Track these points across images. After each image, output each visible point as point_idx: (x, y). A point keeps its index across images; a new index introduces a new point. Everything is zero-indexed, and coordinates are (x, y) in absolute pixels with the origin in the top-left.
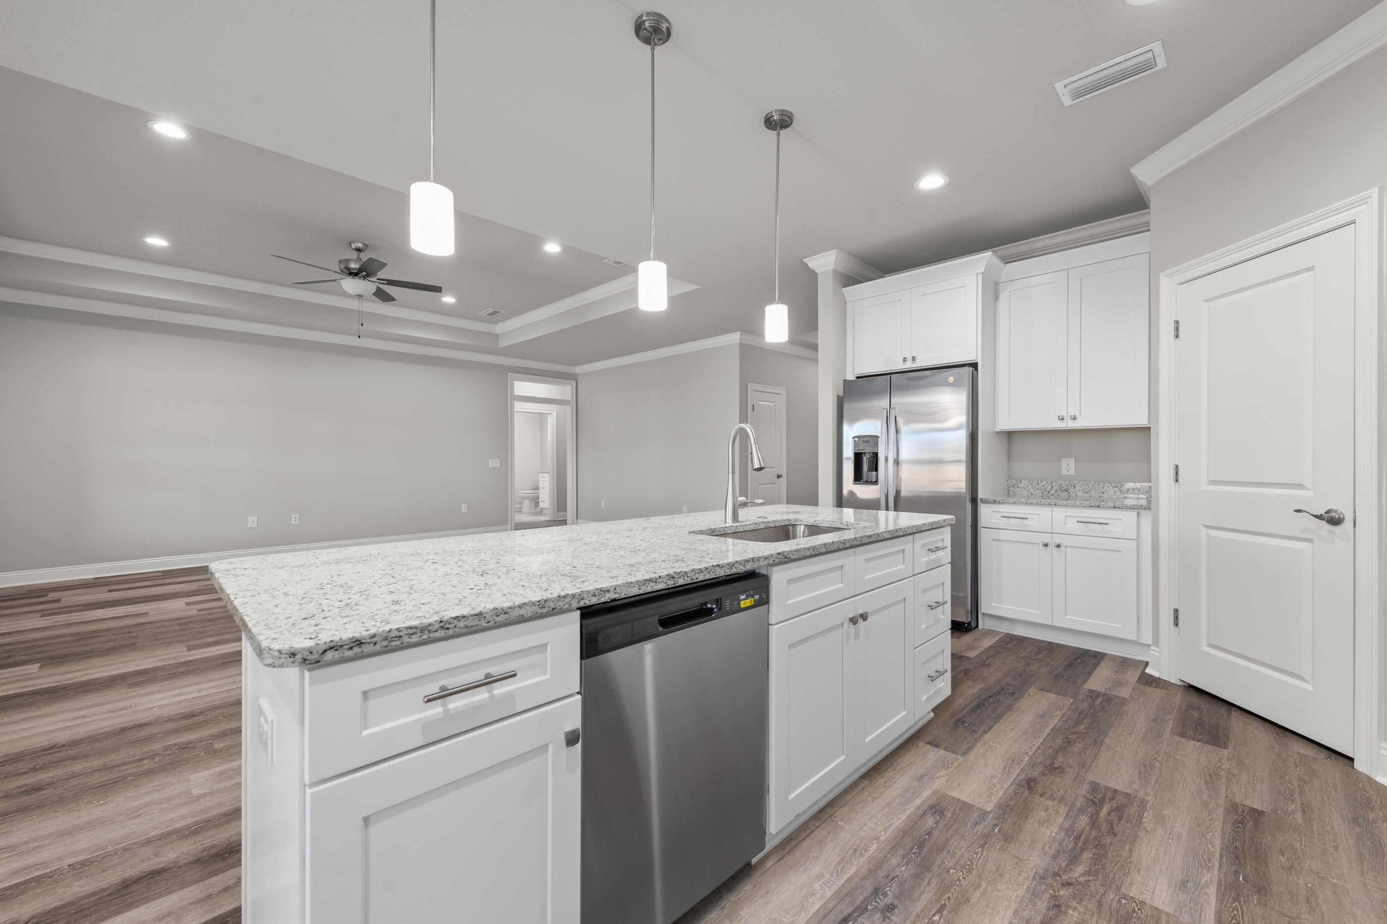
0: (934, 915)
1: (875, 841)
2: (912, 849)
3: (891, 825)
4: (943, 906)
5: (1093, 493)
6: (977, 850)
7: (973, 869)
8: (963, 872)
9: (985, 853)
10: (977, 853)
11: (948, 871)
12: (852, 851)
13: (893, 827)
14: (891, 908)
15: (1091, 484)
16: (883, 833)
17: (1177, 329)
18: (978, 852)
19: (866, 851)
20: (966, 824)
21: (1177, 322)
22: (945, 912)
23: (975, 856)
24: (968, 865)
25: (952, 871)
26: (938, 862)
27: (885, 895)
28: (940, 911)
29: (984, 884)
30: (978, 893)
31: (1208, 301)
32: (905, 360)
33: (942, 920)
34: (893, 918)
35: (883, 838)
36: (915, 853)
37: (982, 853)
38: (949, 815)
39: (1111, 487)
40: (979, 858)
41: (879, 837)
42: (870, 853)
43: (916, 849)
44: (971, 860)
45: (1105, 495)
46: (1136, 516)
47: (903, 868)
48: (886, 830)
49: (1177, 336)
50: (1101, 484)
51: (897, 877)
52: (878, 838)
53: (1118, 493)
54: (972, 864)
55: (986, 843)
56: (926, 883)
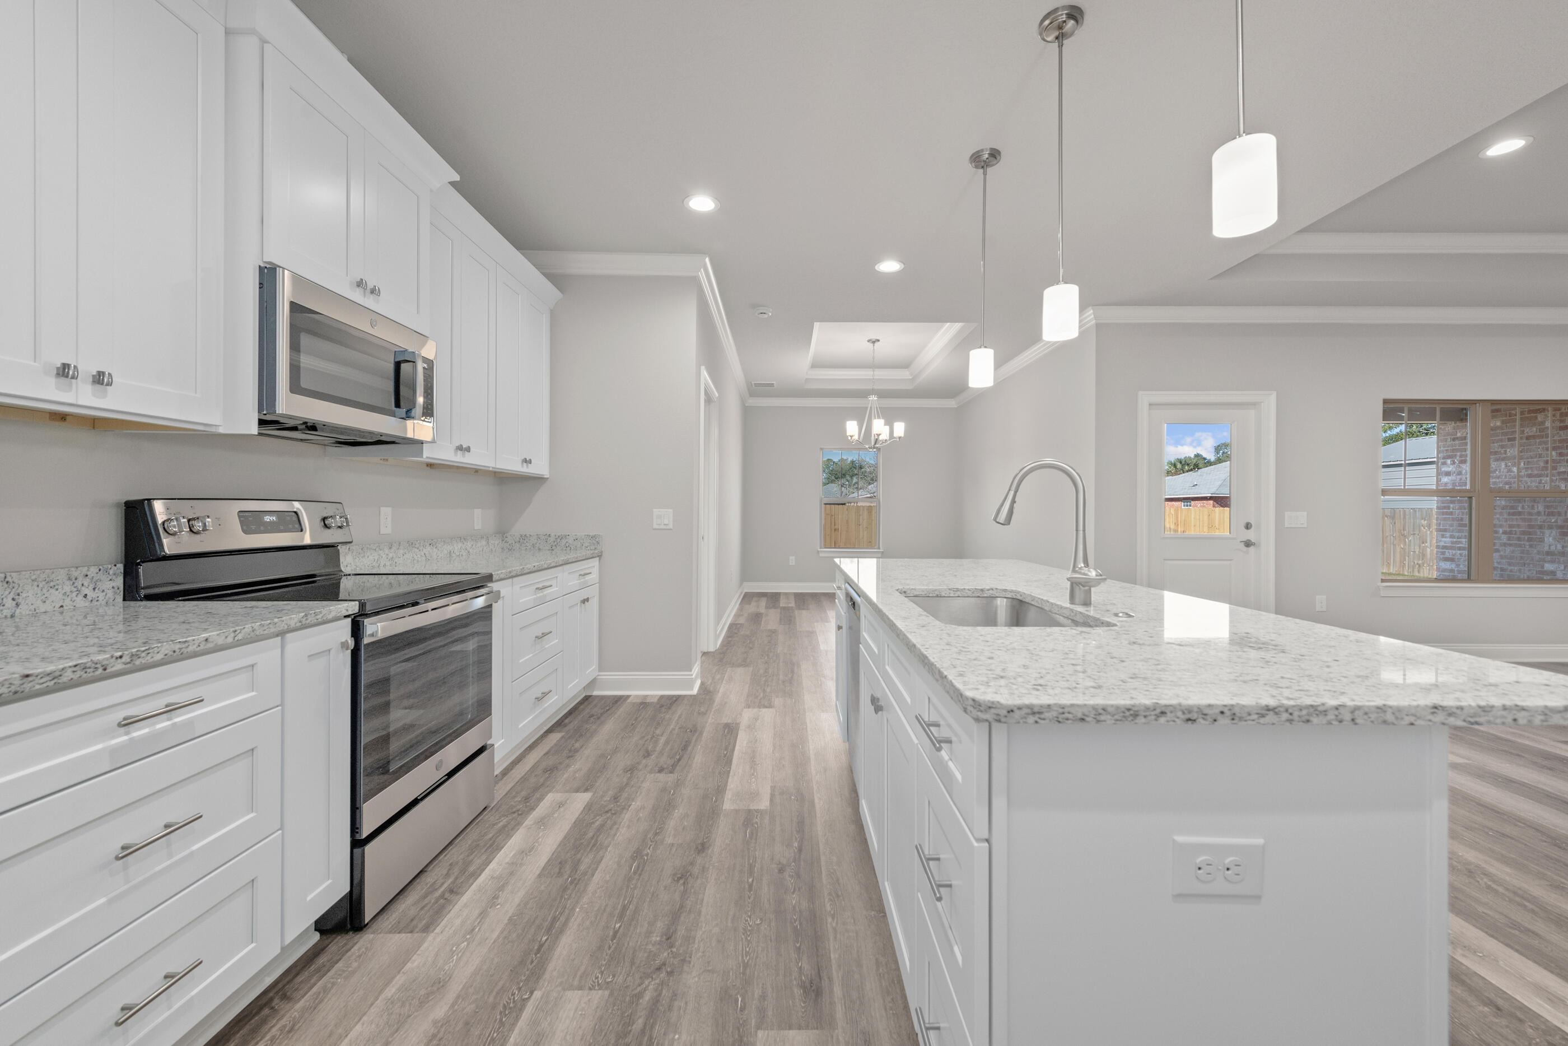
0: (753, 881)
1: (832, 912)
2: (801, 924)
3: (835, 938)
4: (750, 890)
6: (748, 958)
7: (744, 934)
8: (750, 926)
9: (740, 958)
10: (747, 953)
11: (761, 919)
12: (840, 893)
13: (832, 938)
14: (781, 871)
16: (834, 925)
18: (746, 956)
19: (830, 900)
20: (773, 989)
22: (747, 886)
23: (748, 949)
24: (749, 936)
25: (758, 922)
26: (773, 924)
27: (791, 877)
28: (751, 886)
29: (730, 924)
30: (731, 913)
33: (746, 880)
34: (776, 866)
35: (830, 920)
36: (795, 921)
37: (743, 957)
38: (796, 990)
40: (743, 950)
41: (833, 919)
42: (827, 900)
43: (797, 926)
44: (749, 942)
47: (794, 902)
48: (835, 930)
51: (793, 893)
52: (833, 917)
54: (746, 939)
55: (744, 973)
56: (771, 900)
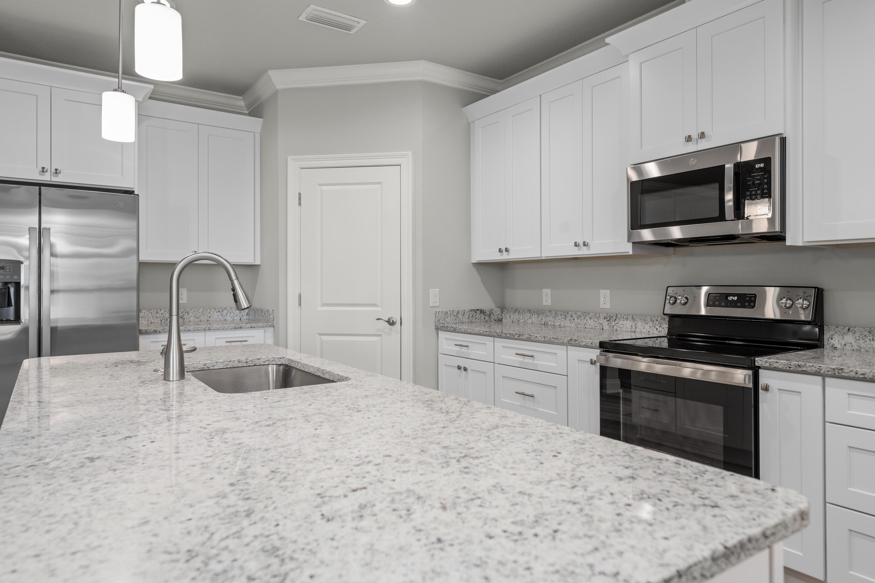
5: (202, 318)
15: (201, 311)
17: (300, 199)
21: (300, 194)
31: (320, 185)
32: (43, 170)
39: (215, 312)
45: (211, 319)
46: (263, 333)
49: (300, 204)
50: (209, 310)
53: (220, 317)
